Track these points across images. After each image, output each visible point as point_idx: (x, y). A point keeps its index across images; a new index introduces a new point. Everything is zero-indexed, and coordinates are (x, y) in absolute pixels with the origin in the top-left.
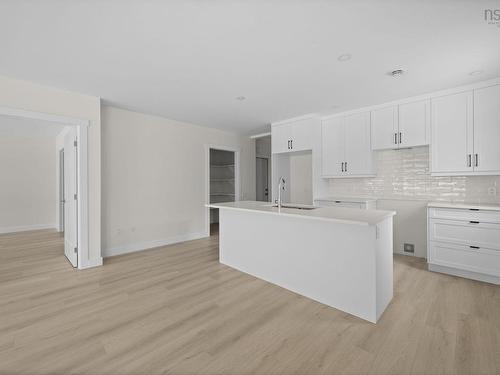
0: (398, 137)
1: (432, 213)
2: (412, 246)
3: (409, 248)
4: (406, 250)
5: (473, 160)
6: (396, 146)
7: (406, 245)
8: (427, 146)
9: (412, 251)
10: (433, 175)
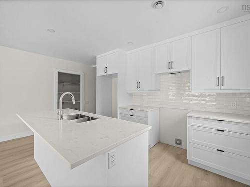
0: (170, 65)
1: (190, 121)
2: (180, 141)
3: (178, 142)
4: (176, 143)
5: (220, 81)
6: (169, 71)
7: (177, 140)
8: (189, 71)
9: (180, 144)
10: (193, 92)
